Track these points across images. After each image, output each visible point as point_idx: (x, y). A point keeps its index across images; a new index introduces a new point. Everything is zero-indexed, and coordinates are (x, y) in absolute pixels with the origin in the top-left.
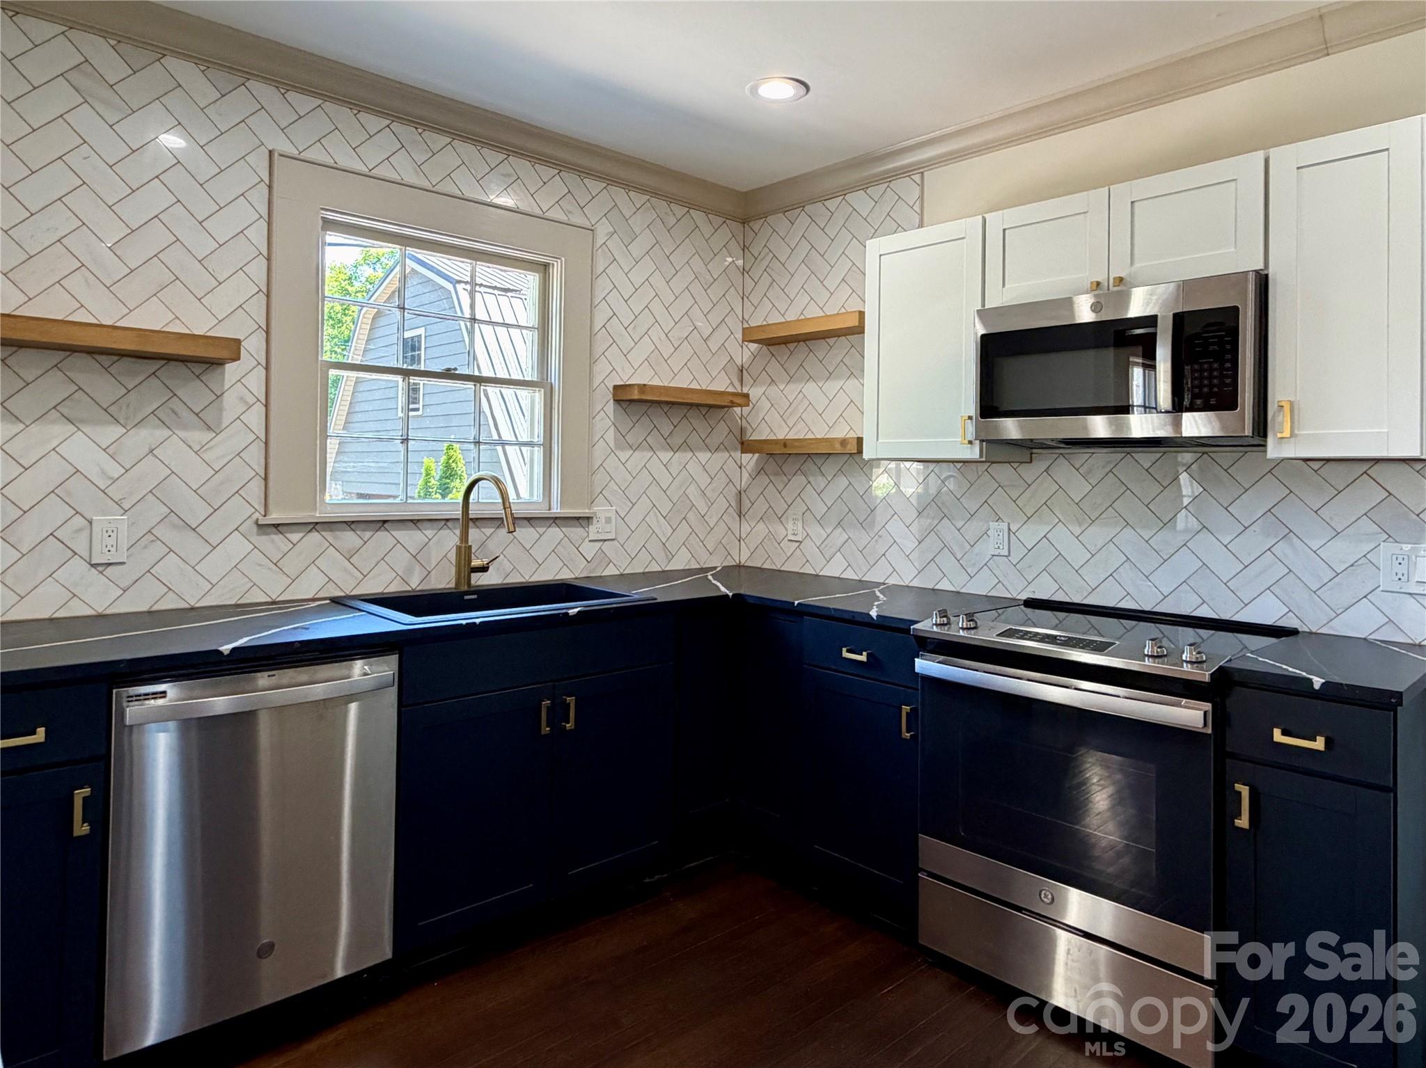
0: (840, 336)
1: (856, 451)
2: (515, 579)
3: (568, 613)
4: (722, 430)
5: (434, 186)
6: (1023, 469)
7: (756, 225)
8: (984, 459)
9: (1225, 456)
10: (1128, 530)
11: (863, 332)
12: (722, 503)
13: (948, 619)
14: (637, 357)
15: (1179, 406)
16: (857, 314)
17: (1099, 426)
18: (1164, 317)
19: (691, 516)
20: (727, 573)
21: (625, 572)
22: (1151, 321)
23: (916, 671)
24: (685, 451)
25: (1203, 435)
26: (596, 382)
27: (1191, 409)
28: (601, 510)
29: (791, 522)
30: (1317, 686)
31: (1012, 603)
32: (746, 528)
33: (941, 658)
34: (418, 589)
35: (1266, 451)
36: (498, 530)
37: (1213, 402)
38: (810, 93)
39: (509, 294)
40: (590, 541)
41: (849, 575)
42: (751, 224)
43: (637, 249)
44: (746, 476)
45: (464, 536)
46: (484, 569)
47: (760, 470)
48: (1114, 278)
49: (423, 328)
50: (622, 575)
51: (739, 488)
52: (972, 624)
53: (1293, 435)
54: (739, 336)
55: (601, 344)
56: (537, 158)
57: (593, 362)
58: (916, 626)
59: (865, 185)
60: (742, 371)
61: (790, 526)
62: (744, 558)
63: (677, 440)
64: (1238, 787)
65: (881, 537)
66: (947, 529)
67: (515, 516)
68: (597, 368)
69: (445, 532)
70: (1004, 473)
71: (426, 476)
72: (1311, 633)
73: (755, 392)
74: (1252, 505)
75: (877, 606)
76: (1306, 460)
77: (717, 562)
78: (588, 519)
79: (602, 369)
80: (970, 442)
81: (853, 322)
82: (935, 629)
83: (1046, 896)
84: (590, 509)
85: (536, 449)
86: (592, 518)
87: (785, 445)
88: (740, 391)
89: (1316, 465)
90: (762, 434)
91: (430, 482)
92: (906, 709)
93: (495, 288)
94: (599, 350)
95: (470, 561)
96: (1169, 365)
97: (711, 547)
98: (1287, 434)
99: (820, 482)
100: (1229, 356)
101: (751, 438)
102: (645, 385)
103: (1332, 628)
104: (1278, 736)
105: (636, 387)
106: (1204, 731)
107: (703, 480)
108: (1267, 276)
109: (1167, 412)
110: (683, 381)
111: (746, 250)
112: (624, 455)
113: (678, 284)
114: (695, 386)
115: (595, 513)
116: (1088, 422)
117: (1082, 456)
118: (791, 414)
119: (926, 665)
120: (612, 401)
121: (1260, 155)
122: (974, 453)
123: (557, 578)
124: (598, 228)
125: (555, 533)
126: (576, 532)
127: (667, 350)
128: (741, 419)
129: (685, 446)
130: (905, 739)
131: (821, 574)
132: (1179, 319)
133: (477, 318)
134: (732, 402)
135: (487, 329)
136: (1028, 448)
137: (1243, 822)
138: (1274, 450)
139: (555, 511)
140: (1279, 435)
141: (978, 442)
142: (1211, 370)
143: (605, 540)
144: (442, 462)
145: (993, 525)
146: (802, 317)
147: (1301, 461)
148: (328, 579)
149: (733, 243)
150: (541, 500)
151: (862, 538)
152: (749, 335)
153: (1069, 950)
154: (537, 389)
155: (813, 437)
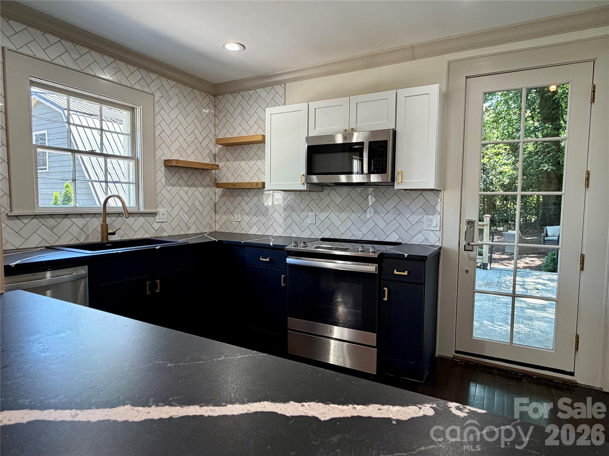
0: (254, 144)
1: (262, 187)
2: (126, 238)
3: (156, 248)
4: (208, 179)
5: (82, 70)
6: (320, 193)
7: (220, 98)
8: (308, 190)
9: (383, 189)
10: (354, 214)
11: (265, 143)
12: (208, 208)
13: (297, 244)
14: (173, 149)
15: (370, 172)
16: (262, 136)
17: (343, 179)
18: (366, 143)
19: (196, 212)
20: (211, 234)
21: (171, 235)
22: (362, 144)
23: (287, 262)
24: (193, 187)
25: (376, 181)
26: (157, 158)
27: (373, 173)
28: (160, 210)
29: (236, 215)
30: (406, 256)
31: (317, 239)
32: (218, 217)
33: (295, 257)
34: (84, 242)
35: (394, 187)
36: (118, 218)
37: (380, 171)
38: (245, 50)
39: (92, 117)
40: (157, 222)
41: (259, 233)
42: (218, 97)
43: (172, 104)
44: (217, 197)
45: (104, 220)
46: (114, 234)
47: (223, 195)
48: (351, 129)
49: (46, 130)
50: (170, 236)
51: (215, 202)
52: (305, 245)
53: (402, 182)
54: (214, 141)
55: (158, 142)
56: (128, 62)
57: (155, 150)
58: (286, 247)
59: (264, 86)
60: (215, 156)
61: (236, 216)
62: (217, 228)
63: (190, 183)
64: (384, 288)
65: (270, 219)
66: (294, 215)
67: (129, 212)
68: (157, 152)
69: (95, 219)
70: (314, 195)
71: (56, 200)
72: (405, 244)
73: (221, 164)
74: (390, 205)
75: (272, 242)
76: (406, 190)
77: (207, 230)
78: (155, 214)
79: (159, 153)
80: (303, 184)
81: (260, 139)
82: (293, 247)
83: (329, 330)
84: (156, 209)
85: (132, 185)
86: (157, 213)
87: (234, 185)
88: (214, 164)
89: (408, 192)
90: (224, 181)
91: (57, 203)
92: (283, 276)
93: (85, 113)
94: (157, 145)
95: (107, 231)
96: (367, 158)
97: (204, 224)
98: (400, 181)
99: (247, 199)
100: (384, 156)
101: (219, 182)
102: (178, 160)
103: (411, 242)
104: (396, 272)
105: (174, 161)
106: (375, 273)
107: (201, 199)
108: (396, 131)
109: (366, 174)
110: (192, 159)
111: (216, 107)
112: (169, 188)
113: (189, 120)
114: (197, 161)
115: (158, 211)
116: (340, 177)
117: (339, 189)
118: (235, 173)
119: (290, 260)
120: (163, 166)
121: (395, 91)
122: (304, 188)
123: (143, 237)
124: (156, 95)
125: (142, 219)
126: (150, 219)
127: (185, 146)
128: (215, 175)
129: (193, 185)
130: (283, 286)
131: (248, 233)
132: (370, 143)
133: (104, 129)
134: (212, 168)
135: (108, 134)
136: (321, 186)
137: (386, 299)
138: (397, 187)
139: (141, 210)
140: (398, 182)
141: (306, 184)
142: (379, 160)
143: (162, 222)
144: (63, 193)
145: (310, 213)
146: (239, 136)
147: (404, 191)
148: (42, 239)
149: (210, 104)
150: (135, 206)
151: (264, 220)
152: (218, 142)
153: (336, 346)
154: (132, 160)
155: (244, 182)
